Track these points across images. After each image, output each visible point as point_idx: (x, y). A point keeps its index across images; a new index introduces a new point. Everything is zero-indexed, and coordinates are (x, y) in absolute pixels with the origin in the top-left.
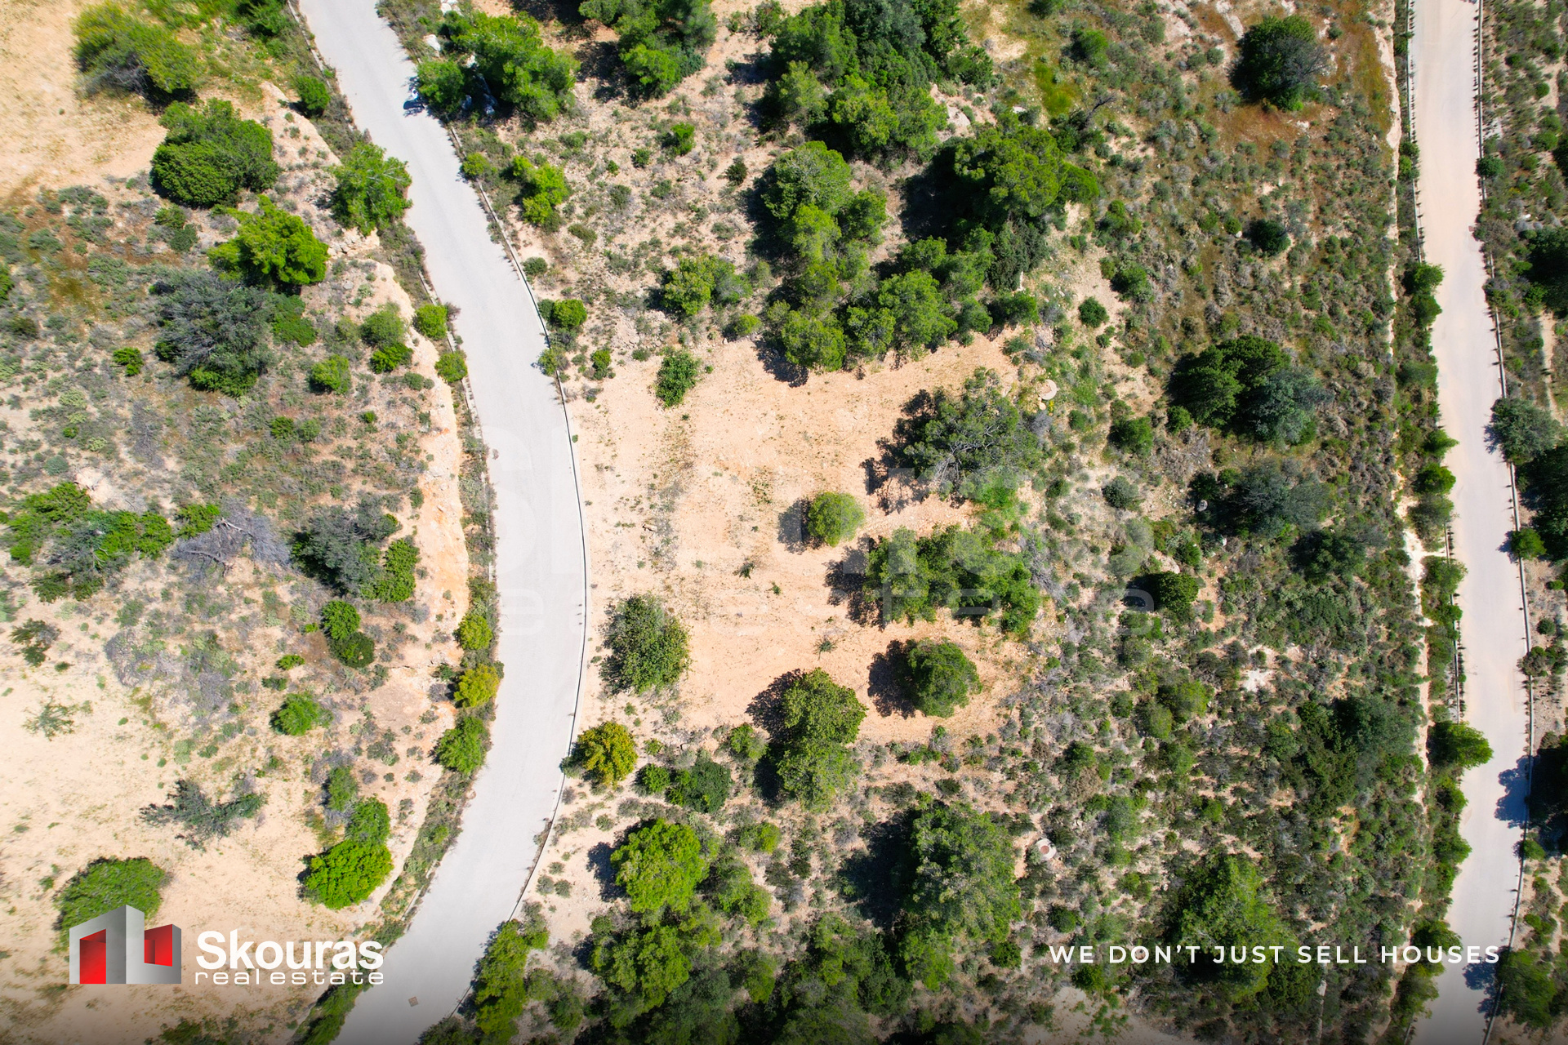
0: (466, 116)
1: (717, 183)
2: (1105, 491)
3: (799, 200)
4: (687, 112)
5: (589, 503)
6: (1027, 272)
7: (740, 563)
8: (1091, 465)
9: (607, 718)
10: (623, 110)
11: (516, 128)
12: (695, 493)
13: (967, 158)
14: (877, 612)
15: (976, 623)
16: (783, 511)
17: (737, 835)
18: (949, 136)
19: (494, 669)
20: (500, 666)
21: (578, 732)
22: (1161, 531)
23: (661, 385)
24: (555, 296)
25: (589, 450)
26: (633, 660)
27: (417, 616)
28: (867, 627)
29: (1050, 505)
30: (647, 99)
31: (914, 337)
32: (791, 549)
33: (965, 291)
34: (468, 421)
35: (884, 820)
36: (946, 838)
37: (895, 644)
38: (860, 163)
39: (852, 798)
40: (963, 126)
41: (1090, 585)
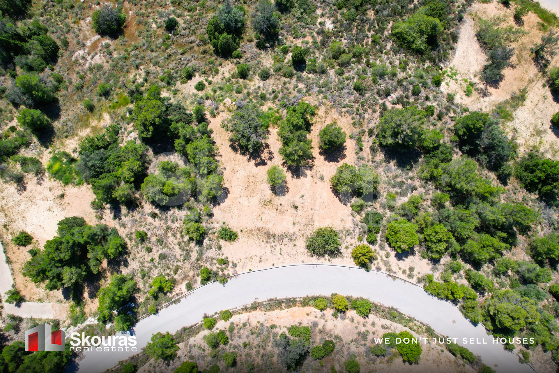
0: (135, 313)
1: (157, 222)
2: (264, 80)
3: (162, 192)
4: (132, 234)
5: (273, 265)
6: (186, 110)
7: (293, 210)
8: (255, 85)
9: (350, 255)
10: (131, 257)
11: (139, 295)
12: (269, 226)
13: (145, 133)
14: (309, 160)
15: (312, 124)
16: (274, 195)
17: (391, 208)
18: (138, 139)
19: (334, 297)
20: (332, 295)
21: (355, 266)
22: (277, 60)
23: (230, 240)
24: (199, 279)
25: (254, 265)
26: (329, 247)
27: (316, 324)
28: (314, 163)
29: (269, 100)
30: (127, 248)
31: (210, 150)
32: (288, 192)
33: (193, 132)
34: (245, 309)
35: (383, 155)
36: (389, 133)
37: (321, 153)
38: (148, 171)
39: (376, 167)
40: (134, 135)
41: (297, 85)
